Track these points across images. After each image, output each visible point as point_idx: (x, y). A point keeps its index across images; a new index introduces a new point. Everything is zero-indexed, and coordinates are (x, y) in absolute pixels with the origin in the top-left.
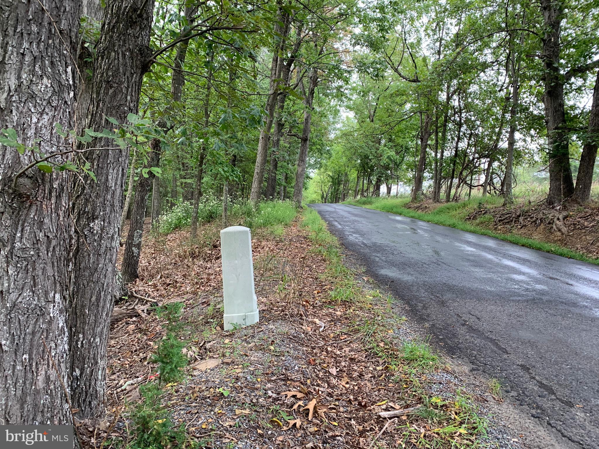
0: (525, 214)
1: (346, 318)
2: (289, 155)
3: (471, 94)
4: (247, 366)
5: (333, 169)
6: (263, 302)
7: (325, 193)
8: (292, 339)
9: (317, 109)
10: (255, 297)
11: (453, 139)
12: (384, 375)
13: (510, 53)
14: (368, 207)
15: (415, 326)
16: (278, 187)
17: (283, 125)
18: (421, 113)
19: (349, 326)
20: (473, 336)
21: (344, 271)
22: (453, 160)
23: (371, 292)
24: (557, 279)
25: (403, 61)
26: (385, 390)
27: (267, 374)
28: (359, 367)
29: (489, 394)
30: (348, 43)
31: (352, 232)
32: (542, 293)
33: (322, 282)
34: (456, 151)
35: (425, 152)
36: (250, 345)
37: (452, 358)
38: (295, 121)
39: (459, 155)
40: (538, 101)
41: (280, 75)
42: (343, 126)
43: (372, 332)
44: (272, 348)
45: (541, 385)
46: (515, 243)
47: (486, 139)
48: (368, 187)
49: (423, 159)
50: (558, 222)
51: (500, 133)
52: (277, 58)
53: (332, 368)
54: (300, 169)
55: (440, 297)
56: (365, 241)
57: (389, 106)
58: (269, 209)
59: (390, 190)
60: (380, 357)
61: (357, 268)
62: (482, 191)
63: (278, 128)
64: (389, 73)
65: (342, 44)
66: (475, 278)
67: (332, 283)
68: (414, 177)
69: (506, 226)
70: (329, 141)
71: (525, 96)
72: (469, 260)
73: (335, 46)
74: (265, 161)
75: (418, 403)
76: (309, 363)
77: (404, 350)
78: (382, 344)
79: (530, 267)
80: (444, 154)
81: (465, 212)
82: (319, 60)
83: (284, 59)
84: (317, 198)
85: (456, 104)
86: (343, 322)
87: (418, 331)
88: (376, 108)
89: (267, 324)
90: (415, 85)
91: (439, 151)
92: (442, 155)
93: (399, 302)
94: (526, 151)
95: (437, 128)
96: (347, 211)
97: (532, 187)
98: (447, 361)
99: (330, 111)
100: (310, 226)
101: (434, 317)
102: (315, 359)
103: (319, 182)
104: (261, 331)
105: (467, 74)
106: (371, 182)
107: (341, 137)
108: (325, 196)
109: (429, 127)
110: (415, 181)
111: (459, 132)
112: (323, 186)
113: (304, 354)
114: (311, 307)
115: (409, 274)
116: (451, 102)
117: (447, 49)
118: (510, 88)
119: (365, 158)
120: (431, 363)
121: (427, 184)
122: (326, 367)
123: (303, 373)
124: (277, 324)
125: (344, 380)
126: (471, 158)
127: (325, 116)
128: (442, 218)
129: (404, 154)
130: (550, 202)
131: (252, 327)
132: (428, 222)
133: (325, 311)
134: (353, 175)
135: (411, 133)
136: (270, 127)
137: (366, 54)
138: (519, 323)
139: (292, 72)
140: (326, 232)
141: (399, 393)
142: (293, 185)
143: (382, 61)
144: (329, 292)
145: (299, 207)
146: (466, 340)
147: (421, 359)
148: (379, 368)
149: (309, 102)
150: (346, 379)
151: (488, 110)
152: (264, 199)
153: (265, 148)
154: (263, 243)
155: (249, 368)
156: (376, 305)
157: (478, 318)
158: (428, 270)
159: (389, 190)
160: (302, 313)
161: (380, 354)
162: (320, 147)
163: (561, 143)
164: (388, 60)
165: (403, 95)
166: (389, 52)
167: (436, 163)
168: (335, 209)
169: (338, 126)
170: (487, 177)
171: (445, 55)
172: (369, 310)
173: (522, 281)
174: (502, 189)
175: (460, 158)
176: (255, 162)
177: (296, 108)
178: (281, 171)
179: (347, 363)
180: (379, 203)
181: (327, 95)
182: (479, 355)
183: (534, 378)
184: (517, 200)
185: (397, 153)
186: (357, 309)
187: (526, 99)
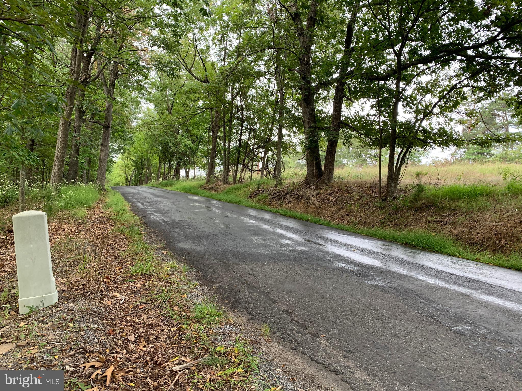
0: (290, 192)
1: (145, 289)
2: (92, 141)
3: (250, 96)
4: (44, 346)
5: (136, 155)
6: (62, 283)
7: (129, 176)
8: (92, 314)
9: (118, 99)
10: (53, 279)
11: (237, 132)
12: (177, 334)
13: (277, 66)
14: (169, 188)
15: (206, 289)
16: (81, 171)
17: (85, 112)
18: (211, 109)
19: (148, 296)
20: (251, 292)
21: (145, 247)
22: (238, 149)
23: (169, 264)
24: (311, 241)
25: (195, 64)
26: (178, 347)
27: (65, 350)
28: (155, 331)
29: (262, 337)
30: (146, 42)
31: (154, 212)
32: (302, 252)
33: (124, 259)
34: (240, 142)
35: (215, 142)
36: (47, 326)
37: (234, 312)
38: (96, 109)
39: (243, 146)
40: (298, 105)
41: (79, 65)
42: (144, 116)
43: (168, 298)
44: (71, 325)
45: (299, 324)
46: (284, 215)
47: (262, 134)
48: (169, 171)
49: (215, 148)
50: (312, 198)
51: (271, 130)
52: (76, 50)
53: (131, 335)
54: (103, 154)
55: (227, 262)
56: (165, 219)
57: (184, 101)
58: (71, 193)
59: (189, 174)
60: (174, 319)
61: (157, 244)
62: (260, 174)
63: (80, 115)
64: (183, 72)
65: (141, 43)
66: (254, 244)
67: (133, 259)
68: (208, 163)
69: (277, 202)
70: (131, 128)
71: (289, 101)
72: (249, 230)
73: (135, 44)
74: (66, 146)
75: (205, 354)
76: (108, 334)
77: (195, 311)
78: (176, 308)
79: (293, 233)
80: (231, 144)
81: (247, 192)
82: (119, 56)
83: (84, 51)
84: (121, 180)
85: (239, 103)
86: (142, 293)
87: (207, 293)
88: (173, 102)
89: (66, 303)
90: (206, 86)
91: (227, 142)
92: (229, 146)
93: (192, 271)
94: (291, 144)
95: (225, 122)
96: (149, 193)
97: (295, 172)
98: (230, 315)
99: (132, 102)
100: (113, 208)
101: (221, 279)
102: (114, 330)
103: (123, 166)
104: (60, 311)
105: (246, 80)
106: (172, 166)
107: (143, 126)
108: (129, 179)
109: (218, 122)
110: (209, 167)
111: (242, 126)
112: (127, 170)
113: (103, 326)
114: (113, 283)
115: (202, 245)
116: (235, 102)
117: (230, 58)
118: (278, 94)
119: (165, 145)
120: (217, 318)
121: (218, 169)
122: (125, 336)
123: (102, 344)
124: (77, 302)
125: (141, 345)
126: (251, 148)
127: (127, 107)
128: (230, 197)
129: (199, 143)
130: (307, 183)
131: (50, 308)
132: (220, 200)
133: (126, 285)
134: (155, 160)
135: (204, 126)
136: (70, 114)
137: (163, 54)
138: (284, 277)
139: (93, 63)
140: (129, 212)
141: (190, 348)
142: (97, 168)
143: (177, 62)
144: (130, 267)
145: (102, 190)
146: (246, 295)
147: (209, 316)
148: (174, 329)
149: (110, 92)
150: (144, 343)
151: (263, 110)
152: (65, 183)
153: (66, 134)
154: (64, 226)
155: (47, 347)
156: (173, 274)
157: (255, 277)
158: (218, 241)
159: (187, 173)
160: (103, 289)
161: (175, 317)
162: (122, 134)
163: (313, 139)
164: (181, 61)
165: (196, 93)
166: (183, 55)
167: (225, 152)
168: (139, 190)
169: (140, 116)
170: (263, 163)
171: (229, 63)
172: (166, 279)
173: (287, 245)
174: (274, 173)
175: (243, 149)
176: (55, 146)
177: (97, 96)
178: (84, 155)
179: (145, 329)
180: (179, 185)
181: (128, 88)
182: (255, 307)
183: (293, 319)
184: (285, 181)
185: (193, 142)
186: (155, 280)
187: (290, 104)
